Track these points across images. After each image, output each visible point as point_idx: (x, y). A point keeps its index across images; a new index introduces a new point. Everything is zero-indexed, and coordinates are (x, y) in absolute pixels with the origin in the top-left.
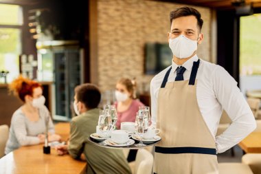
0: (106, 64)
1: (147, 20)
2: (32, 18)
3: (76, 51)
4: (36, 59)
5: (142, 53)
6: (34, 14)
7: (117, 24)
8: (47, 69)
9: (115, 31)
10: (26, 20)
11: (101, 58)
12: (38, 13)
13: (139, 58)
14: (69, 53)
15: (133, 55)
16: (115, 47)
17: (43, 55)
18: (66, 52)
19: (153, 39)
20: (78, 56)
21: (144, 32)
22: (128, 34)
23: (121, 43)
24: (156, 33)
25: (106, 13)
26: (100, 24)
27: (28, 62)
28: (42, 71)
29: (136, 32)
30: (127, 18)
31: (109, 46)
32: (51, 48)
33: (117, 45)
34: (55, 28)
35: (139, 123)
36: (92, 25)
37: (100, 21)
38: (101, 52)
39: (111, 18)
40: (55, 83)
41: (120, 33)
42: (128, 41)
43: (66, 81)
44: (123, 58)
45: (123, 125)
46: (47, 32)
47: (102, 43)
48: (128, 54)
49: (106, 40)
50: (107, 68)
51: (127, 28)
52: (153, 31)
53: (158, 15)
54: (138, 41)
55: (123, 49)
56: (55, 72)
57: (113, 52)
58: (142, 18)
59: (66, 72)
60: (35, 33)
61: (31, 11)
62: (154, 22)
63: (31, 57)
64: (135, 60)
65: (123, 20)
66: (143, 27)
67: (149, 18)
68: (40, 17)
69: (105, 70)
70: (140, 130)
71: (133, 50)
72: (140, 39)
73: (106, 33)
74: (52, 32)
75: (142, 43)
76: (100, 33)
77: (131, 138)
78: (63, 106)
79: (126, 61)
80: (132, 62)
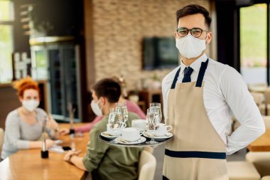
0: (103, 60)
1: (144, 13)
2: (24, 13)
3: (71, 47)
4: (29, 56)
5: (139, 47)
6: (26, 9)
7: (113, 18)
8: (42, 66)
9: (111, 25)
10: (18, 16)
11: (97, 55)
12: (30, 8)
13: (137, 53)
14: (64, 50)
15: (130, 50)
16: (111, 43)
17: (36, 52)
18: (61, 48)
19: (151, 34)
20: (73, 52)
21: (141, 26)
22: (124, 28)
23: (118, 38)
24: (154, 27)
25: (102, 7)
26: (95, 19)
27: (21, 60)
28: (36, 68)
29: (133, 26)
30: (123, 12)
31: (106, 41)
32: (45, 44)
33: (114, 40)
34: (48, 24)
35: (150, 120)
36: (87, 20)
37: (96, 15)
38: (97, 48)
39: (108, 12)
40: (50, 81)
41: (117, 27)
42: (125, 35)
43: (62, 79)
44: (120, 54)
45: (134, 122)
46: (41, 27)
47: (98, 38)
48: (125, 49)
49: (103, 35)
50: (104, 64)
51: (124, 23)
52: (151, 24)
53: (155, 7)
54: (135, 35)
55: (120, 44)
56: (49, 69)
57: (109, 48)
58: (139, 11)
59: (61, 69)
60: (28, 29)
61: (23, 6)
62: (151, 15)
63: (24, 55)
64: (132, 55)
65: (119, 14)
66: (140, 21)
67: (146, 11)
68: (32, 12)
69: (102, 67)
70: (152, 127)
71: (130, 45)
72: (137, 33)
73: (102, 27)
74: (45, 27)
75: (139, 37)
76: (95, 28)
77: (142, 136)
78: (59, 104)
79: (124, 56)
80: (129, 58)
